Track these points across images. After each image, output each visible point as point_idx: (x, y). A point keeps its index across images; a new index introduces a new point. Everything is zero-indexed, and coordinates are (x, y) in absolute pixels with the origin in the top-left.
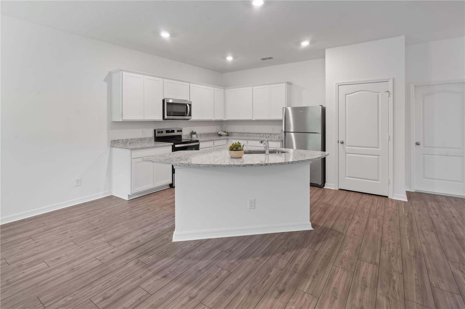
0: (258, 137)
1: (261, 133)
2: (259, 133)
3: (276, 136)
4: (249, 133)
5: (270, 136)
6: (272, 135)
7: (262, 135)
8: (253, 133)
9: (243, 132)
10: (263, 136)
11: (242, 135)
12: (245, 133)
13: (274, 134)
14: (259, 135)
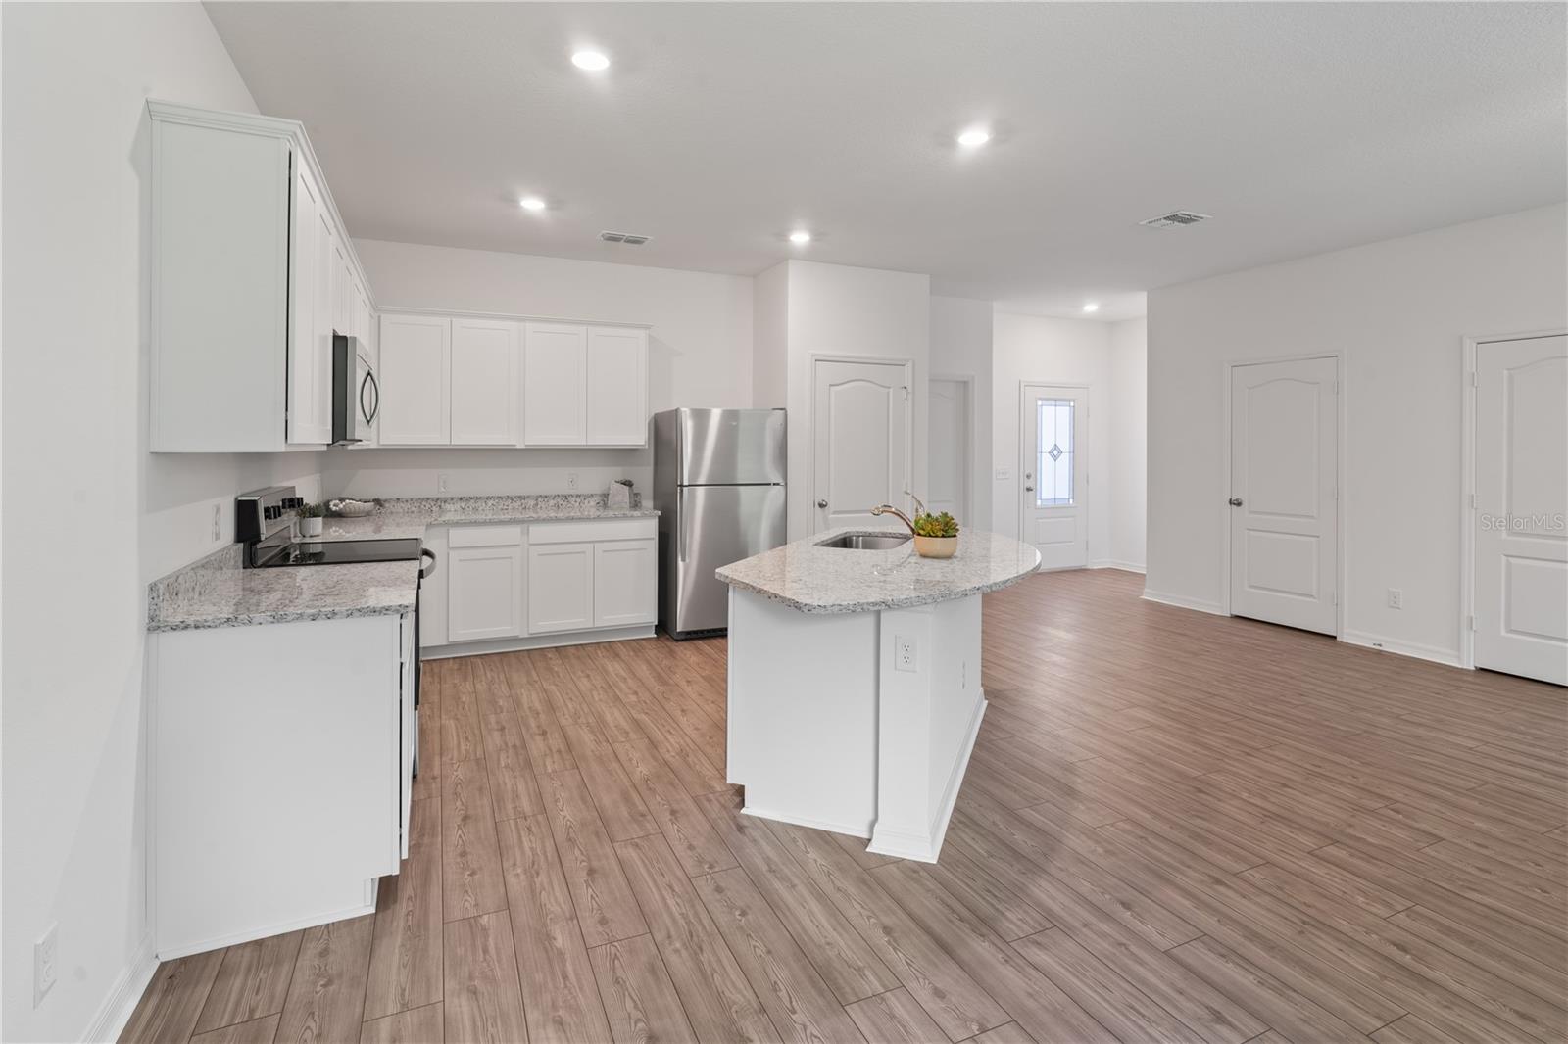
0: (514, 509)
1: (528, 497)
2: (520, 497)
3: (586, 502)
4: (471, 498)
5: (564, 504)
6: (574, 499)
7: (532, 503)
8: (489, 498)
9: (439, 496)
10: (537, 505)
11: (434, 509)
12: (452, 499)
13: (578, 496)
14: (517, 505)
